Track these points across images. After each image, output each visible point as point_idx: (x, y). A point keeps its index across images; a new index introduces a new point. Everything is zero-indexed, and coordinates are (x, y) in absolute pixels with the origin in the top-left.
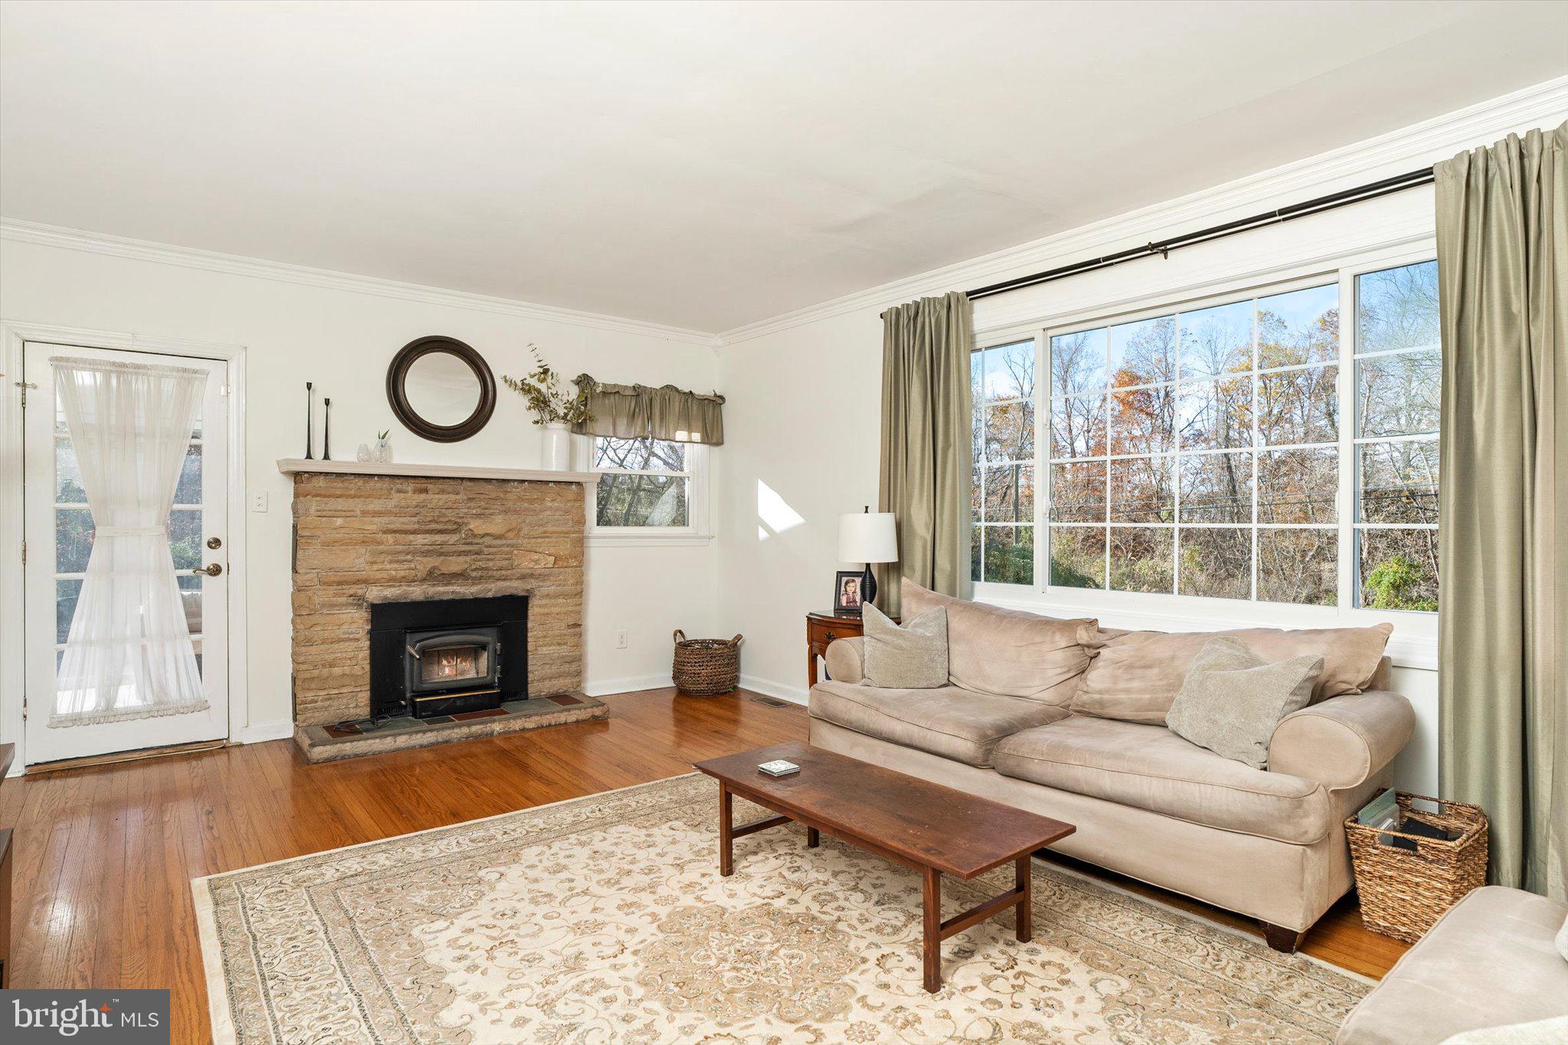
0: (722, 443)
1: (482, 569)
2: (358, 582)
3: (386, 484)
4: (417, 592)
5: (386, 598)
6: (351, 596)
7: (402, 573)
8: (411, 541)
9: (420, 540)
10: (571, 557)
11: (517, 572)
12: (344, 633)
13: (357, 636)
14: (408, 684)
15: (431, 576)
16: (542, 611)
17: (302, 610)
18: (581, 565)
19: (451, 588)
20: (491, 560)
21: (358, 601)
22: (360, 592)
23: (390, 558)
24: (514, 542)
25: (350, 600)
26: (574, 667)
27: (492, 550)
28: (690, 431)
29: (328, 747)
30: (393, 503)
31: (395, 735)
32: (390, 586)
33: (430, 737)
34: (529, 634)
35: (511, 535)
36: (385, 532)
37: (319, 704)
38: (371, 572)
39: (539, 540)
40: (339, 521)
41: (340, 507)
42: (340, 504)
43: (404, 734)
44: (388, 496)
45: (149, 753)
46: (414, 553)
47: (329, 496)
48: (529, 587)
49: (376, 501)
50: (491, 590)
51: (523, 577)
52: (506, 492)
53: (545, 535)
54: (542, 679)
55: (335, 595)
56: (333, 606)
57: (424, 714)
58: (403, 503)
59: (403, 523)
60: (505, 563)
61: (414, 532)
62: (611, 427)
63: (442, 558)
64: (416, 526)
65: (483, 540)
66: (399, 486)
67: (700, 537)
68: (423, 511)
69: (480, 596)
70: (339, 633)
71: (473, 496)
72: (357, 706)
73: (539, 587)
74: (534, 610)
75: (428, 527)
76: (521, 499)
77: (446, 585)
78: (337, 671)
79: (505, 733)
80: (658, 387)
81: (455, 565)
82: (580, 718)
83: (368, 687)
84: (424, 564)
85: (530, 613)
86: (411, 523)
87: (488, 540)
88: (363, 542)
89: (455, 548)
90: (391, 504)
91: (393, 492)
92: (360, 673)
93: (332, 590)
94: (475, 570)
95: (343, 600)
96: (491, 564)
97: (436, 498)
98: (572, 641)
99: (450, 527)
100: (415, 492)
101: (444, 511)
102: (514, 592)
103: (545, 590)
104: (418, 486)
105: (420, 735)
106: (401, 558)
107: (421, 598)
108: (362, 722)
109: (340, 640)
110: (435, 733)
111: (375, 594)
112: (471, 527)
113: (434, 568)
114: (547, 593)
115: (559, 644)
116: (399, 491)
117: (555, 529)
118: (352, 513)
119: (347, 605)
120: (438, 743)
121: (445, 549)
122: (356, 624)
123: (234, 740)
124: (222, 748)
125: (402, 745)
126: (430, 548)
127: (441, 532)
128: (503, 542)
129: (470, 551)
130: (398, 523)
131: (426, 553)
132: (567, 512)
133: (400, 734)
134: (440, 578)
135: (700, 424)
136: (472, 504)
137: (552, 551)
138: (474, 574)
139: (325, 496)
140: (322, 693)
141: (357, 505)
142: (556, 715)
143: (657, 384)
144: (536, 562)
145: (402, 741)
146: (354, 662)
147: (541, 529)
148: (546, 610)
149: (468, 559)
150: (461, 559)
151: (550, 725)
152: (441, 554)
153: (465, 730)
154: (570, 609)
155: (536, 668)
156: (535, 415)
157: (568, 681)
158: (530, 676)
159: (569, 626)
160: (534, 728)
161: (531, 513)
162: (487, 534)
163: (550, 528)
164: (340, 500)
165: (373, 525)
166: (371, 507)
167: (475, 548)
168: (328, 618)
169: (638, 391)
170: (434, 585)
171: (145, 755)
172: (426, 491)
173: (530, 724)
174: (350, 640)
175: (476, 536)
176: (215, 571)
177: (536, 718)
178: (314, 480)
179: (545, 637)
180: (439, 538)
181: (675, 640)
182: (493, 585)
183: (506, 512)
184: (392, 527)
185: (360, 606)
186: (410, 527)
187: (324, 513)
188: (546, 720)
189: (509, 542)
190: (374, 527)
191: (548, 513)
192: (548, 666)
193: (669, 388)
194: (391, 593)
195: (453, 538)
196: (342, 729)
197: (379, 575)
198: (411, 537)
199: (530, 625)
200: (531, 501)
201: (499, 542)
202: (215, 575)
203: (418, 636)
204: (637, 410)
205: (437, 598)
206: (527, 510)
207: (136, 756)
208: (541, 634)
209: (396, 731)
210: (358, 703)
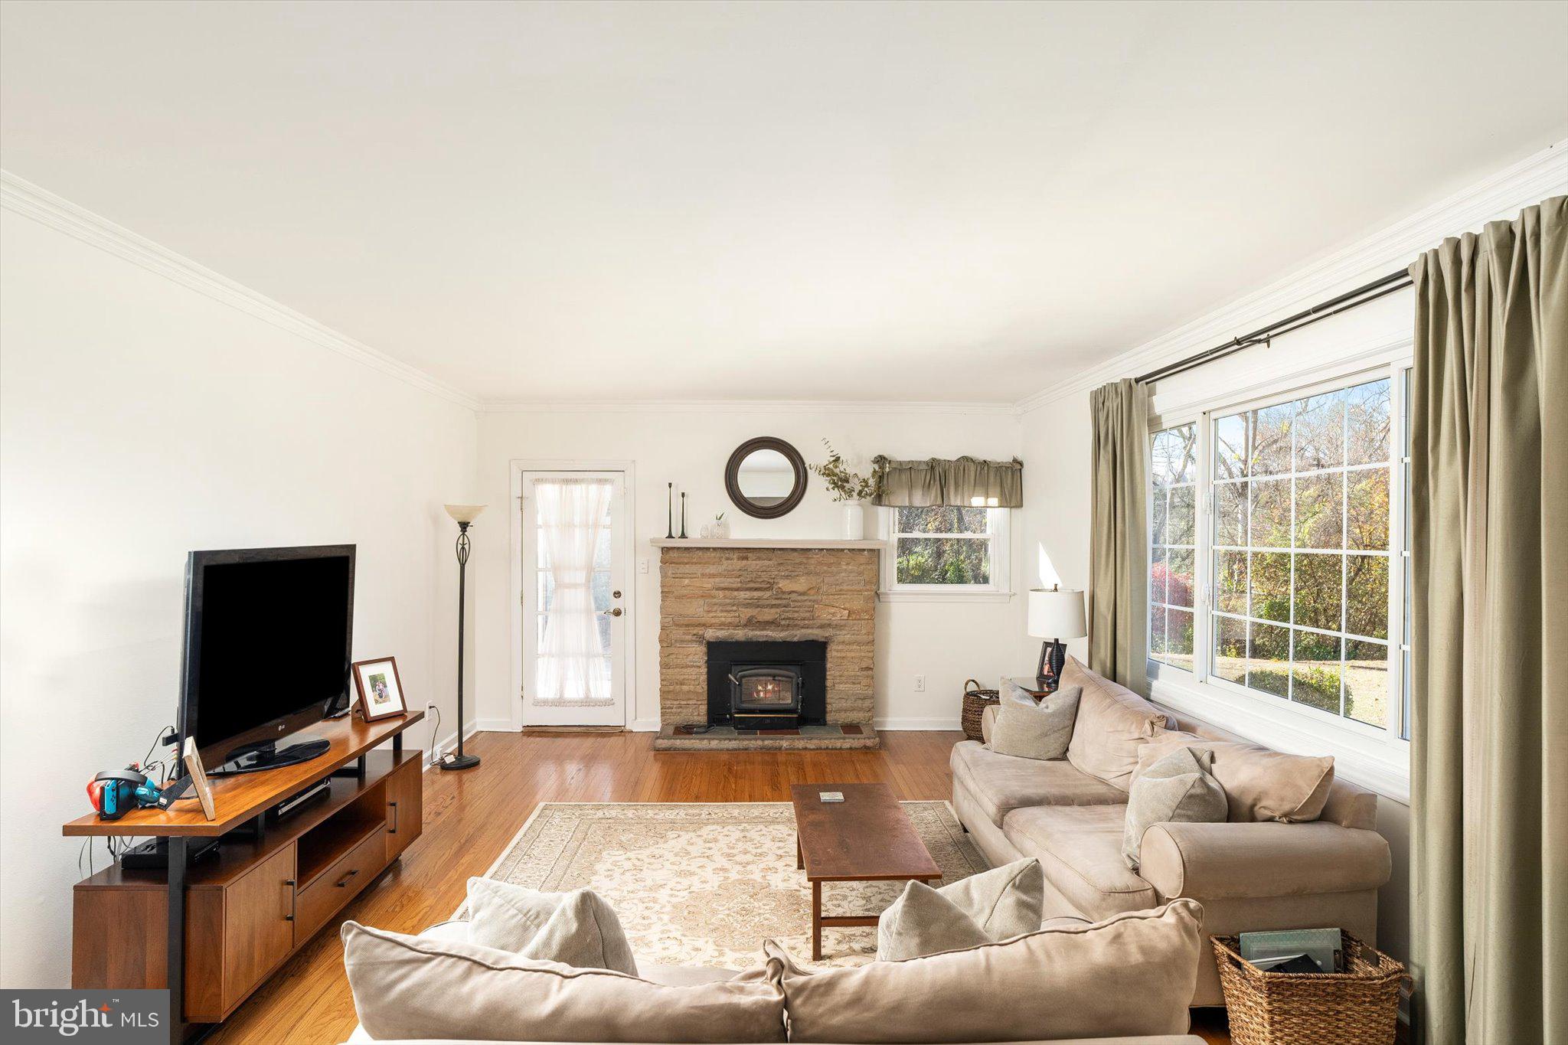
0: (1022, 506)
1: (789, 619)
2: (699, 625)
3: (718, 554)
4: (740, 635)
5: (718, 637)
6: (694, 635)
7: (729, 620)
8: (736, 596)
9: (742, 595)
10: (863, 611)
11: (818, 622)
12: (690, 662)
13: (699, 664)
14: (733, 703)
15: (750, 623)
16: (839, 655)
17: (666, 642)
18: (872, 619)
19: (765, 633)
20: (797, 612)
21: (700, 639)
22: (701, 632)
23: (721, 608)
24: (815, 597)
25: (694, 638)
26: (867, 703)
27: (797, 604)
28: (987, 496)
29: (666, 741)
30: (724, 567)
31: (709, 739)
32: (722, 629)
33: (733, 744)
34: (828, 673)
35: (812, 592)
36: (717, 590)
37: (674, 710)
38: (707, 618)
39: (836, 597)
40: (687, 581)
41: (687, 571)
42: (687, 569)
43: (717, 739)
44: (720, 562)
45: (582, 728)
46: (738, 605)
47: (680, 563)
48: (827, 635)
49: (711, 567)
50: (796, 635)
51: (822, 627)
52: (808, 558)
53: (840, 593)
54: (839, 711)
55: (684, 634)
56: (682, 641)
57: (739, 726)
58: (730, 568)
59: (730, 583)
60: (808, 614)
61: (737, 590)
62: (907, 498)
63: (759, 609)
64: (739, 585)
65: (790, 596)
66: (727, 555)
67: (1000, 595)
68: (745, 573)
69: (788, 640)
70: (687, 661)
71: (782, 562)
72: (699, 715)
73: (836, 635)
74: (833, 653)
75: (748, 586)
76: (820, 563)
77: (762, 630)
78: (685, 688)
79: (790, 749)
80: (954, 458)
81: (768, 615)
82: (853, 746)
83: (706, 702)
84: (746, 613)
85: (829, 655)
86: (735, 583)
87: (794, 596)
88: (702, 596)
89: (768, 602)
90: (721, 569)
91: (723, 560)
92: (700, 691)
93: (682, 630)
94: (784, 619)
95: (689, 637)
96: (796, 615)
97: (753, 564)
98: (864, 682)
99: (764, 585)
100: (738, 559)
101: (759, 573)
102: (815, 638)
103: (841, 638)
104: (741, 555)
105: (726, 742)
106: (729, 608)
107: (743, 639)
108: (700, 727)
109: (687, 666)
110: (737, 742)
111: (711, 634)
112: (780, 586)
113: (752, 617)
114: (842, 640)
115: (854, 683)
116: (727, 559)
117: (849, 587)
118: (695, 576)
119: (692, 641)
120: (739, 749)
121: (761, 602)
122: (698, 655)
123: (628, 728)
124: (620, 732)
125: (714, 747)
126: (750, 601)
127: (756, 589)
128: (806, 598)
129: (780, 605)
130: (727, 582)
131: (747, 606)
132: (860, 574)
133: (714, 739)
134: (757, 625)
135: (998, 490)
136: (781, 568)
137: (847, 605)
138: (783, 622)
139: (677, 564)
140: (675, 703)
141: (697, 569)
142: (833, 741)
143: (953, 456)
144: (833, 614)
145: (714, 744)
146: (697, 683)
147: (838, 588)
148: (843, 654)
149: (778, 610)
150: (773, 611)
151: (827, 748)
152: (758, 606)
153: (759, 743)
154: (863, 654)
155: (832, 701)
156: (836, 493)
157: (861, 715)
158: (829, 707)
159: (862, 669)
160: (814, 749)
161: (829, 575)
162: (793, 592)
163: (845, 587)
164: (687, 566)
165: (708, 584)
166: (707, 571)
167: (784, 602)
168: (680, 650)
169: (933, 465)
170: (753, 630)
171: (579, 729)
172: (747, 558)
173: (812, 745)
174: (693, 666)
175: (784, 593)
176: (617, 613)
177: (816, 741)
178: (671, 552)
179: (841, 676)
180: (756, 594)
181: (966, 688)
182: (798, 632)
183: (808, 574)
184: (722, 585)
185: (701, 643)
186: (734, 586)
187: (677, 575)
188: (824, 743)
189: (811, 598)
190: (710, 585)
191: (843, 574)
192: (844, 701)
193: (965, 459)
194: (722, 634)
195: (768, 594)
196: (686, 730)
197: (713, 621)
198: (736, 593)
199: (829, 665)
200: (829, 565)
201: (802, 598)
202: (616, 616)
203: (739, 668)
204: (932, 482)
205: (754, 640)
206: (825, 572)
207: (575, 729)
208: (838, 674)
209: (712, 736)
210: (698, 713)
